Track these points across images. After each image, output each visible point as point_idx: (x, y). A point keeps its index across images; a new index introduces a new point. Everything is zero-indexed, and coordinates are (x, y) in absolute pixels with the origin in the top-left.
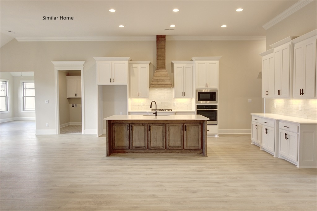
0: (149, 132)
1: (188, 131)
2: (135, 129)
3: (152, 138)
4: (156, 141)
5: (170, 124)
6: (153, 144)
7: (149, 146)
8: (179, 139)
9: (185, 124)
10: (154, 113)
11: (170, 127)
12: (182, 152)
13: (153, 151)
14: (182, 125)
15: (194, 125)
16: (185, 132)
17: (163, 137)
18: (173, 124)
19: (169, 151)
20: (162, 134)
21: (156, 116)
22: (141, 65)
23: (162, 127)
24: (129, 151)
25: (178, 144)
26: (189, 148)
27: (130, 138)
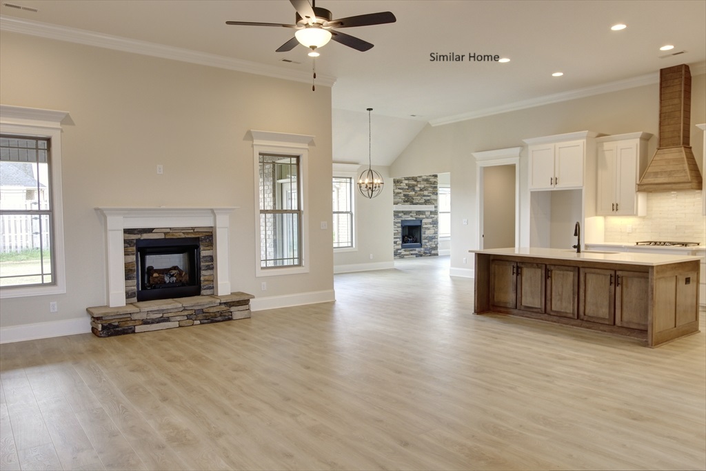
0: (549, 281)
1: (624, 288)
2: (527, 273)
3: (553, 294)
4: (561, 300)
5: (587, 270)
6: (556, 306)
7: (548, 308)
8: (606, 303)
9: (619, 273)
10: (575, 247)
11: (589, 276)
12: (612, 331)
13: (555, 319)
14: (613, 273)
15: (638, 277)
16: (618, 289)
17: (574, 294)
18: (593, 270)
19: (585, 324)
20: (572, 288)
21: (579, 251)
22: (621, 144)
23: (571, 273)
24: (515, 311)
25: (604, 312)
26: (625, 325)
27: (518, 288)
